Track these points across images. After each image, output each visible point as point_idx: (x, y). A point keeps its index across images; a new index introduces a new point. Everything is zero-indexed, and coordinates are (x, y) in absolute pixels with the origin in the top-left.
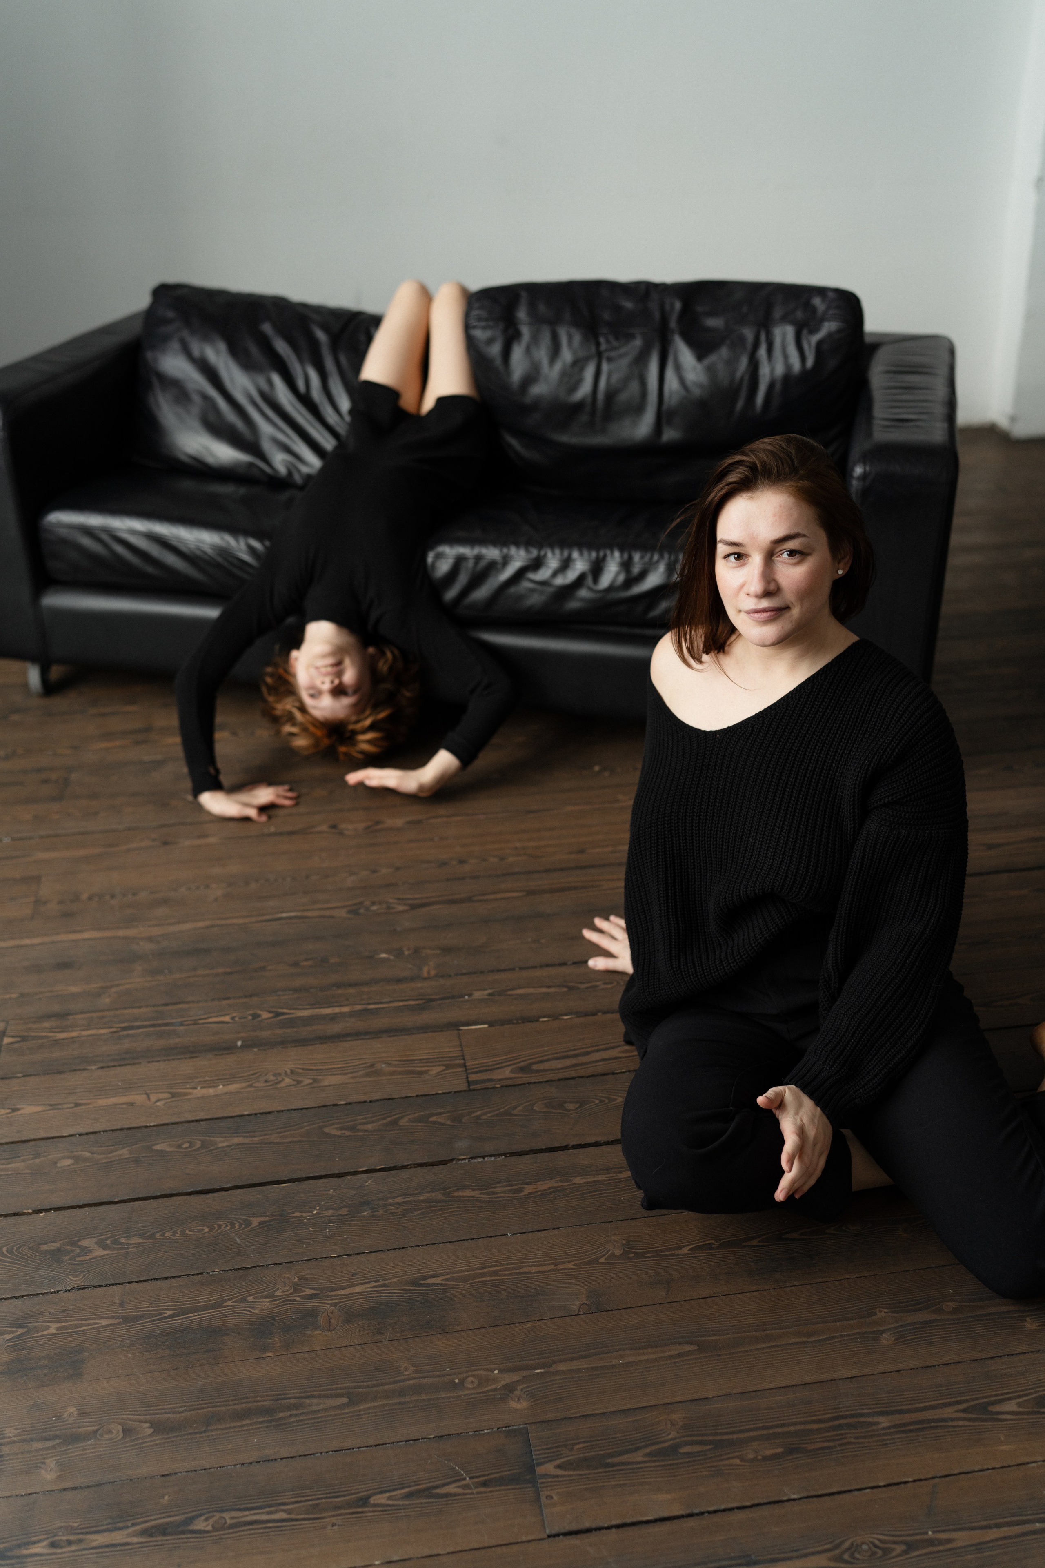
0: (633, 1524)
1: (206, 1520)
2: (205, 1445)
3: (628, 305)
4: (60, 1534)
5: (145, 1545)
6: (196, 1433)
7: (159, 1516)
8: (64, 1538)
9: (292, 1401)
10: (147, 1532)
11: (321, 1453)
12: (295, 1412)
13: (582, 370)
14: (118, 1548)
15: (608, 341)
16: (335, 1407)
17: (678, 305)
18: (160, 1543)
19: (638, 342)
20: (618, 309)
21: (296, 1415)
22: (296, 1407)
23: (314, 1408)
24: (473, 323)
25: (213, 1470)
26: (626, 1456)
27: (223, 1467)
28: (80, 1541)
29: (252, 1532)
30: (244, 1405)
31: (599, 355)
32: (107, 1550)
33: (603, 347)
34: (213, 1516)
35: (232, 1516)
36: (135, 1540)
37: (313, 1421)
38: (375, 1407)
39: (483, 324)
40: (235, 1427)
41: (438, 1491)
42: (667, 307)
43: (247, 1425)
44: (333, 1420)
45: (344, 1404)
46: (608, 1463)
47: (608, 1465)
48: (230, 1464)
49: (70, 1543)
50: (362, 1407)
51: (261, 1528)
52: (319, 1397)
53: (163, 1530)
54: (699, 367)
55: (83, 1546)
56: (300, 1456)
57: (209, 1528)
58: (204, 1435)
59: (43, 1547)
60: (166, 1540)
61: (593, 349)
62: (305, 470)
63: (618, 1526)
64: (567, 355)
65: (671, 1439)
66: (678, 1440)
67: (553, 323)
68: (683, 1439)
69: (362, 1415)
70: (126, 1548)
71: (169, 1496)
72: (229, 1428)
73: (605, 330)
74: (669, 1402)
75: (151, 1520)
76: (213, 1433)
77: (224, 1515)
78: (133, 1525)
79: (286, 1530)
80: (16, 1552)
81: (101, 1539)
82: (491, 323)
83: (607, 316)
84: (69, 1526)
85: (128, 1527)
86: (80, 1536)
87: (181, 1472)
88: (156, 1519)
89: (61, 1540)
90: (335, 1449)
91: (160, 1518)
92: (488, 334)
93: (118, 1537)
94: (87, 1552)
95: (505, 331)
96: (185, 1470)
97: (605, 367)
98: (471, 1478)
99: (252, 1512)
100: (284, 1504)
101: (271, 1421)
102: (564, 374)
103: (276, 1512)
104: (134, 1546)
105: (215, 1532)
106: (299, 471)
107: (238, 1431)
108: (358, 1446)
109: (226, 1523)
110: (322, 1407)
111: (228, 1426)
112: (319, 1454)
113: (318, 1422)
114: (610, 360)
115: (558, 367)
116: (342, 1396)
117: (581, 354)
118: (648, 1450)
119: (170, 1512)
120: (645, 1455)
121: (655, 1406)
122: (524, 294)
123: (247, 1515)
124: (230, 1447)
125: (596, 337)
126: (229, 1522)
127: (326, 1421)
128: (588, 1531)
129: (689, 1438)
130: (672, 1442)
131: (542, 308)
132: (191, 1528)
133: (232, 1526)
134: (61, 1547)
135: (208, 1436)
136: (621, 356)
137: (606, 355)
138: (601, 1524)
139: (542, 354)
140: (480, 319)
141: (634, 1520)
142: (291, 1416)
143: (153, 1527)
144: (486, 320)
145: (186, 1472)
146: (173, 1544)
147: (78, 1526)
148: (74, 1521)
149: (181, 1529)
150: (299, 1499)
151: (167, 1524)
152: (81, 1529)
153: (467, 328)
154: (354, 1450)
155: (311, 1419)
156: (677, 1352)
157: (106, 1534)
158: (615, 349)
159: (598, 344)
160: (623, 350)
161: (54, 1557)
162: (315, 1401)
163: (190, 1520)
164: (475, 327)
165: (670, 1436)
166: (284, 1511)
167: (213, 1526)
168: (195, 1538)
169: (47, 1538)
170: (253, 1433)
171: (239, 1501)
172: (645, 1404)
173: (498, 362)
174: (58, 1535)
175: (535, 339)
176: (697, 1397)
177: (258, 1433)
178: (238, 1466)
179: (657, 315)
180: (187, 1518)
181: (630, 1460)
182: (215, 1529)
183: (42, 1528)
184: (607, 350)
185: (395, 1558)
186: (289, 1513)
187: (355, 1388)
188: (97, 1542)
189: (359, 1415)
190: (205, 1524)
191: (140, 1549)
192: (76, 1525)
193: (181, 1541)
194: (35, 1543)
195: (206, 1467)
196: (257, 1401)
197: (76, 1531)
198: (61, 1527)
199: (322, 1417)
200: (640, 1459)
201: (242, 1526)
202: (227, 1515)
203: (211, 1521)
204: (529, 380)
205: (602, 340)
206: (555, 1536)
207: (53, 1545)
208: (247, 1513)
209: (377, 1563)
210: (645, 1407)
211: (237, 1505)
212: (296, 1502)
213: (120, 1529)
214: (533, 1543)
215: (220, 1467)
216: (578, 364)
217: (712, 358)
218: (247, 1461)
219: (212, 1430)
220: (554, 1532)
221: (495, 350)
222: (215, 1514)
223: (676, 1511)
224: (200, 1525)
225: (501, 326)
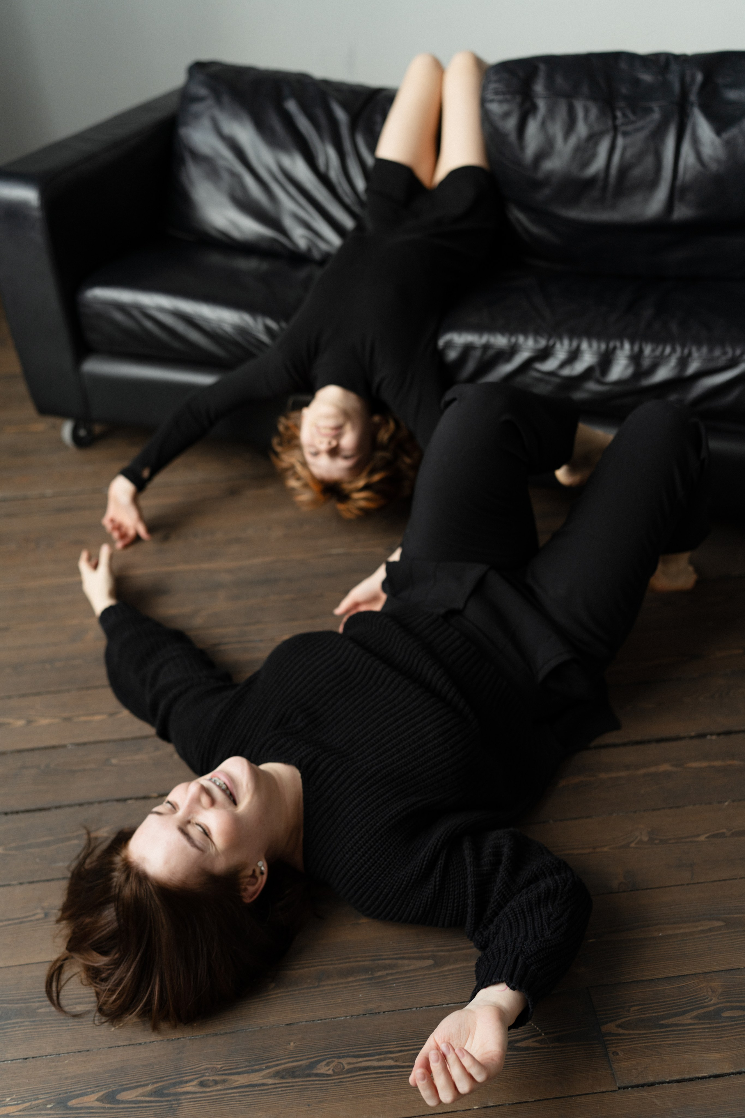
0: (691, 1080)
1: (327, 1065)
2: (319, 998)
3: (647, 77)
4: (207, 1074)
5: (279, 1086)
6: (311, 988)
7: (287, 1060)
8: (211, 1078)
9: (387, 962)
10: (277, 1074)
11: (417, 1008)
12: (390, 971)
13: (596, 144)
14: (257, 1088)
15: (624, 115)
16: (423, 968)
17: (699, 77)
18: (290, 1084)
19: (656, 116)
20: (636, 82)
21: (392, 974)
22: (392, 967)
23: (406, 968)
24: (490, 96)
25: (328, 1020)
26: (677, 1018)
27: (336, 1018)
28: (224, 1081)
29: (367, 1076)
30: (347, 964)
31: (615, 129)
32: (247, 1089)
33: (620, 121)
34: (333, 1062)
35: (348, 1062)
36: (270, 1081)
37: (406, 980)
38: (457, 969)
39: (500, 97)
40: (342, 983)
41: (519, 1044)
42: (688, 79)
43: (352, 982)
44: (423, 979)
45: (430, 966)
46: (662, 1024)
47: (662, 1026)
48: (342, 1015)
49: (216, 1082)
50: (446, 969)
51: (374, 1073)
52: (409, 958)
53: (292, 1073)
54: (717, 141)
55: (227, 1086)
56: (399, 1010)
57: (330, 1072)
58: (317, 989)
59: (194, 1086)
60: (296, 1082)
61: (610, 123)
62: (323, 246)
63: (678, 1081)
64: (582, 129)
65: (714, 1005)
66: (719, 1006)
67: (570, 96)
68: (724, 1005)
69: (447, 975)
70: (263, 1088)
71: (294, 1043)
72: (338, 984)
73: (622, 104)
74: (706, 971)
75: (281, 1064)
76: (325, 988)
77: (341, 1060)
78: (267, 1068)
79: (395, 1076)
80: (172, 1090)
81: (241, 1080)
82: (508, 97)
83: (624, 90)
84: (214, 1067)
85: (263, 1070)
86: (224, 1077)
87: (302, 1022)
88: (285, 1063)
89: (208, 1080)
90: (428, 1005)
91: (289, 1062)
92: (505, 107)
93: (255, 1078)
94: (230, 1091)
95: (521, 105)
96: (305, 1020)
97: (620, 142)
98: (546, 1034)
99: (365, 1059)
100: (391, 1052)
101: (371, 979)
102: (578, 149)
103: (385, 1059)
104: (270, 1087)
105: (336, 1076)
106: (317, 247)
107: (346, 987)
108: (447, 1002)
109: (344, 1068)
110: (412, 967)
111: (336, 982)
112: (415, 1009)
113: (411, 981)
114: (625, 134)
115: (573, 141)
116: (428, 958)
117: (597, 128)
118: (694, 1013)
119: (296, 1057)
120: (692, 1018)
121: (695, 974)
122: (542, 67)
123: (361, 1062)
124: (340, 1000)
125: (613, 110)
126: (347, 1067)
127: (418, 980)
128: (652, 1084)
129: (728, 1004)
130: (715, 1007)
131: (559, 80)
132: (315, 1071)
133: (349, 1071)
134: (209, 1087)
135: (321, 991)
136: (637, 130)
137: (623, 128)
138: (663, 1079)
139: (557, 129)
140: (496, 93)
141: (692, 1076)
142: (387, 974)
143: (284, 1070)
144: (503, 93)
145: (306, 1022)
146: (302, 1085)
147: (222, 1068)
148: (217, 1063)
149: (307, 1072)
150: (403, 1048)
151: (295, 1067)
152: (225, 1070)
153: (483, 102)
154: (444, 1006)
155: (404, 978)
156: (707, 928)
157: (245, 1075)
158: (632, 122)
159: (614, 118)
160: (640, 124)
161: (204, 1095)
162: (406, 962)
163: (313, 1065)
164: (492, 101)
165: (712, 1002)
166: (392, 1058)
167: (333, 1070)
168: (319, 1080)
169: (197, 1078)
170: (358, 989)
171: (353, 1049)
172: (686, 973)
173: (513, 137)
174: (205, 1076)
175: (551, 112)
176: (730, 968)
177: (363, 989)
178: (348, 1017)
179: (677, 87)
180: (311, 1063)
181: (680, 1022)
182: (335, 1073)
183: (192, 1069)
184: (623, 124)
185: (491, 1104)
186: (396, 1061)
187: (438, 951)
188: (238, 1083)
189: (445, 975)
190: (327, 1068)
191: (275, 1090)
192: (219, 1066)
193: (308, 1083)
194: (187, 1082)
195: (322, 1018)
196: (358, 961)
197: (220, 1073)
198: (207, 1069)
199: (413, 976)
200: (689, 1021)
201: (357, 1071)
202: (344, 1061)
203: (332, 1066)
204: (542, 155)
205: (619, 114)
206: (624, 1088)
207: (202, 1084)
208: (361, 1059)
209: (475, 1108)
210: (687, 975)
211: (351, 1052)
212: (401, 1051)
213: (256, 1071)
214: (607, 1093)
215: (334, 1018)
216: (593, 138)
217: (733, 132)
218: (355, 1014)
219: (324, 986)
220: (623, 1085)
221: (511, 124)
222: (334, 1059)
223: (727, 1069)
224: (322, 1069)
225: (518, 99)
